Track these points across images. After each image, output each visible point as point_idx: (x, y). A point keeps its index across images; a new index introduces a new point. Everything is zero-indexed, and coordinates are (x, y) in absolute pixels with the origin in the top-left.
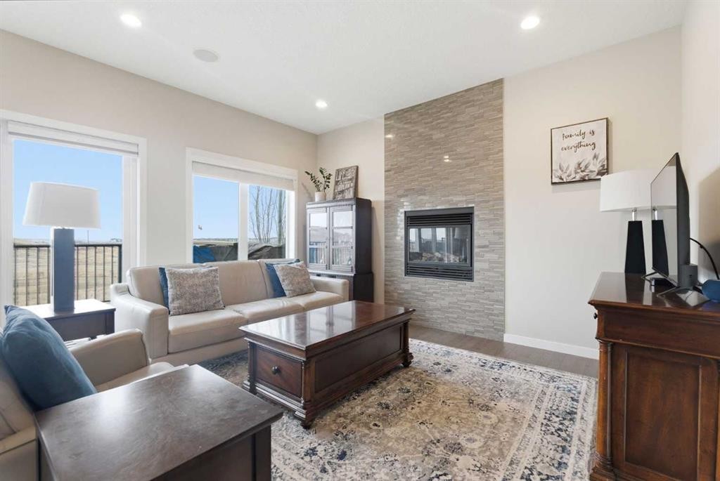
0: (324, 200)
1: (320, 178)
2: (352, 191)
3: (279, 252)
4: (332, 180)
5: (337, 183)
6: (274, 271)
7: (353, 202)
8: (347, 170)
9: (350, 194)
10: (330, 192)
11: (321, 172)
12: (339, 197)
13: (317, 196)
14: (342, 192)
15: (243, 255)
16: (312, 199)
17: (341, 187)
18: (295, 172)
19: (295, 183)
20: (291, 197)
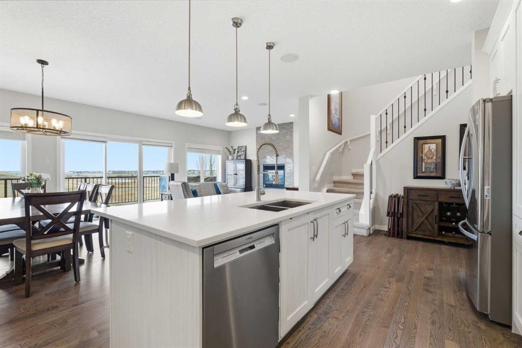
0: (233, 159)
1: (231, 150)
2: (244, 155)
3: (215, 179)
4: (236, 151)
5: (238, 152)
6: (217, 186)
7: (244, 161)
8: (242, 147)
9: (243, 157)
10: (235, 155)
11: (232, 147)
12: (239, 158)
13: (230, 157)
14: (240, 156)
15: (202, 180)
16: (228, 158)
17: (239, 154)
18: (221, 147)
19: (222, 152)
20: (219, 158)
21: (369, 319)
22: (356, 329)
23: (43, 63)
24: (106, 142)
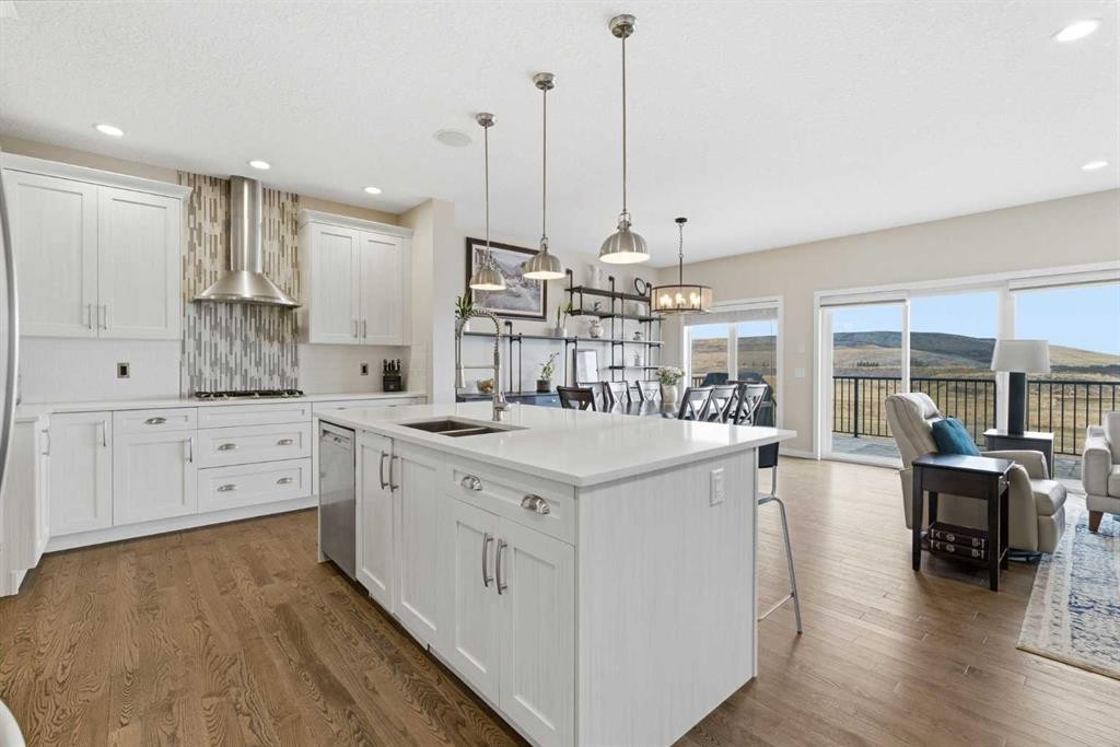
21: (325, 712)
22: (326, 681)
23: (681, 220)
24: (904, 301)
